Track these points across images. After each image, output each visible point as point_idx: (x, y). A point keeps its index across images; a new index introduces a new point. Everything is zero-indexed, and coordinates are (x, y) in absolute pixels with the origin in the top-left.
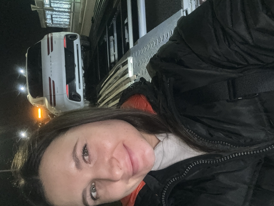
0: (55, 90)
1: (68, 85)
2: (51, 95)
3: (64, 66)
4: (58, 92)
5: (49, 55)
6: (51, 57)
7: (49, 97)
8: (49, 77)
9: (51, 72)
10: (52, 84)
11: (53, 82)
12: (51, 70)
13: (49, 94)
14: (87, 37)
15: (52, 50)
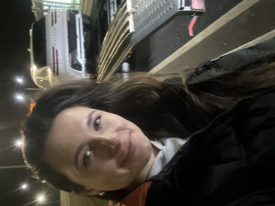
2: (54, 64)
5: (53, 27)
7: (52, 65)
8: (53, 47)
10: (55, 53)
11: (57, 51)
12: (55, 40)
13: (52, 62)
14: (88, 17)
15: (56, 22)
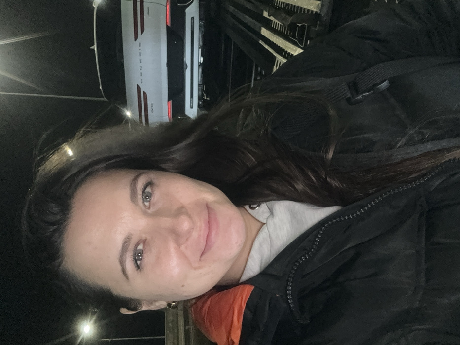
0: (148, 107)
1: (171, 101)
2: (141, 116)
3: (166, 65)
4: (152, 112)
5: (137, 40)
6: (140, 44)
8: (138, 86)
9: (141, 76)
10: (143, 97)
12: (141, 71)
15: (142, 30)
